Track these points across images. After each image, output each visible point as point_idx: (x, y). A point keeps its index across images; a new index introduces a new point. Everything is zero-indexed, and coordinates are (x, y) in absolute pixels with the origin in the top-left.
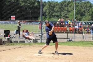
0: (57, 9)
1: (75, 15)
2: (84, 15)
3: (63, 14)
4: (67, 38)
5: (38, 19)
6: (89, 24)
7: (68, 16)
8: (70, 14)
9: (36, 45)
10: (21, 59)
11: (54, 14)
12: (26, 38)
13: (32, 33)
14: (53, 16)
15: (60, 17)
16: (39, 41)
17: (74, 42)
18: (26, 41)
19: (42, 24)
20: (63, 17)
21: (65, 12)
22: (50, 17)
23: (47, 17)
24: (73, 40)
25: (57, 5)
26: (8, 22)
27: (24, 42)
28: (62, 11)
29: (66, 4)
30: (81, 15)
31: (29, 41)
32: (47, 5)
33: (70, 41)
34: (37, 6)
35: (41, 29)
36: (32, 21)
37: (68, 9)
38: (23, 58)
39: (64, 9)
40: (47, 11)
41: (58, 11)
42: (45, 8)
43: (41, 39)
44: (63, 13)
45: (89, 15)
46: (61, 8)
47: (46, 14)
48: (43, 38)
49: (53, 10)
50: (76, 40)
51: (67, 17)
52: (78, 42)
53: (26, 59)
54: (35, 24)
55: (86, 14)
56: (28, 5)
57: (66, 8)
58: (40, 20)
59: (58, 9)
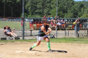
0: (39, 6)
1: (58, 12)
2: (67, 12)
3: (46, 11)
4: (50, 35)
5: (20, 16)
6: (72, 20)
7: (50, 12)
8: (52, 11)
9: (19, 42)
10: (2, 56)
11: (36, 11)
12: (8, 35)
13: (14, 30)
14: (35, 13)
15: (43, 14)
16: (21, 38)
17: (57, 38)
18: (8, 38)
19: (24, 20)
20: (46, 14)
21: (48, 9)
22: (32, 14)
23: (29, 14)
24: (55, 36)
25: (40, 2)
27: (5, 39)
28: (44, 8)
29: (49, 1)
30: (64, 12)
31: (11, 38)
32: (29, 2)
33: (52, 38)
34: (18, 3)
35: (23, 25)
36: (14, 18)
37: (50, 6)
38: (5, 55)
39: (46, 6)
40: (30, 8)
41: (40, 8)
42: (27, 5)
43: (24, 36)
44: (45, 9)
45: (72, 12)
46: (43, 5)
47: (29, 11)
48: (25, 35)
49: (36, 7)
50: (58, 37)
51: (50, 14)
52: (61, 39)
53: (8, 56)
54: (17, 21)
55: (68, 11)
56: (10, 1)
57: (48, 5)
58: (22, 17)
59: (41, 6)
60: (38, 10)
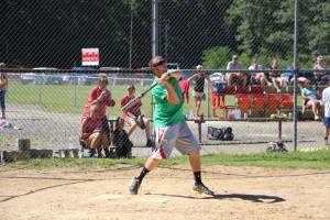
26: (65, 77)
47: (238, 38)
60: (278, 33)
